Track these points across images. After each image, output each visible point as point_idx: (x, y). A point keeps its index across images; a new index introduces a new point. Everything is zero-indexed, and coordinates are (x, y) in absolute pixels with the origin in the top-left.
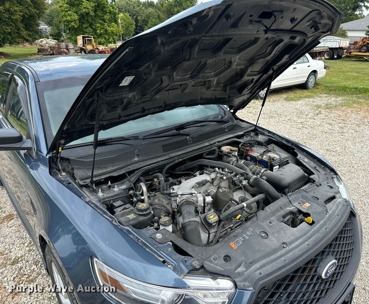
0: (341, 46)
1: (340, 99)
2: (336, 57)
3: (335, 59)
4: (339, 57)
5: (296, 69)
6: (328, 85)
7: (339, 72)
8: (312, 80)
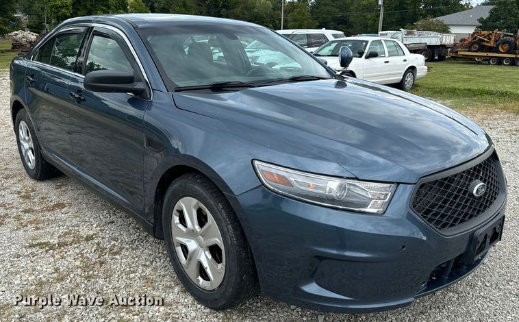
0: (443, 42)
1: (449, 101)
2: (436, 58)
3: (436, 61)
4: (442, 59)
5: (388, 64)
6: (432, 86)
7: (444, 74)
8: (409, 79)
